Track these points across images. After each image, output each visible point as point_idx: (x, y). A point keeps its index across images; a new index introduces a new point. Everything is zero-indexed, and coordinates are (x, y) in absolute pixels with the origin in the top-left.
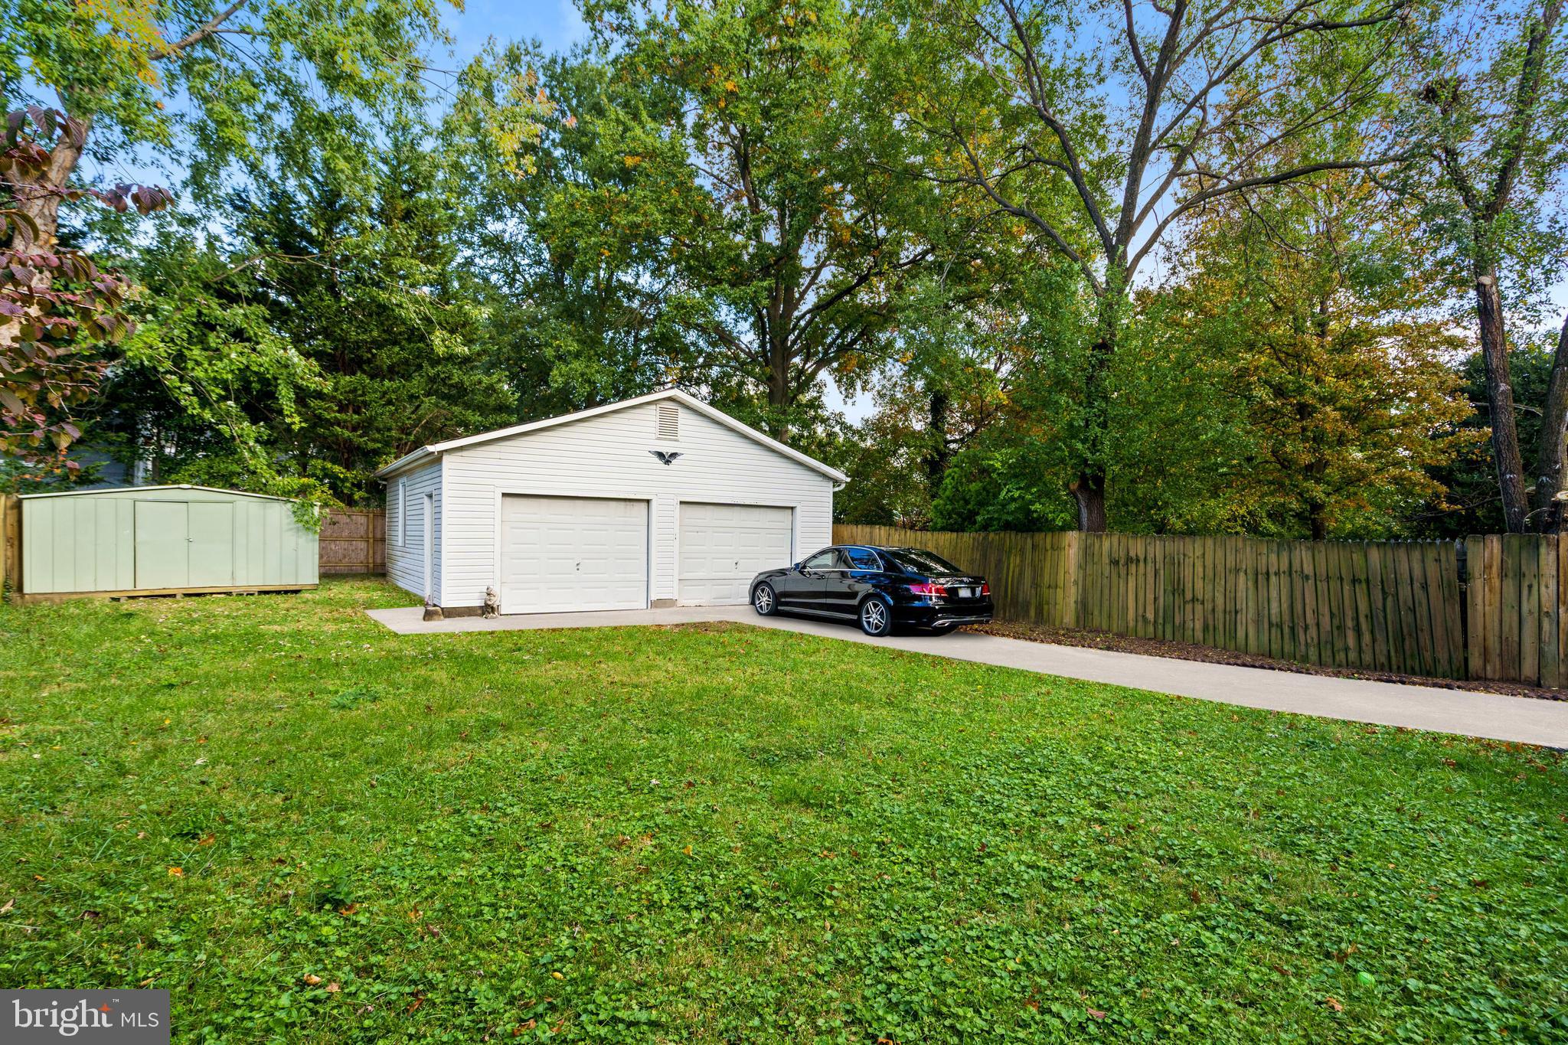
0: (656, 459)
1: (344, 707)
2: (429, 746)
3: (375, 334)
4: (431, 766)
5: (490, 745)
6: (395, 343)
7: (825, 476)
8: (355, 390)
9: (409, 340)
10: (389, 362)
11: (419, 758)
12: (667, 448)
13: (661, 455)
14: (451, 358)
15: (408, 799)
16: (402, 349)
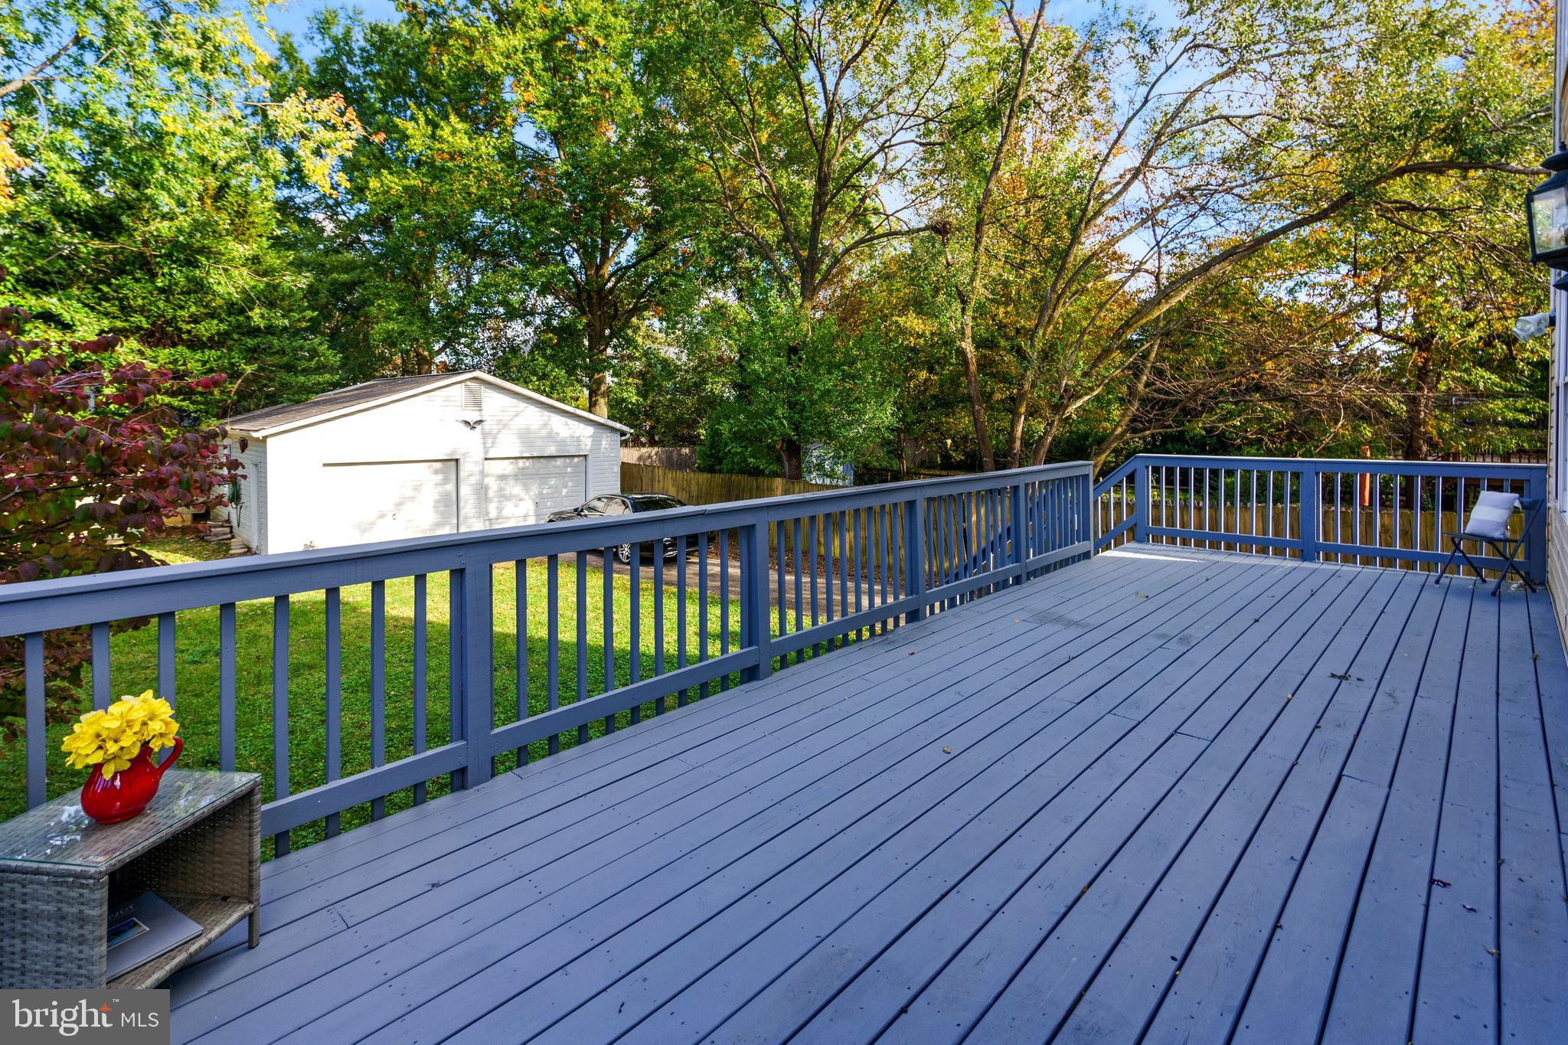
0: (463, 426)
1: (195, 662)
2: (259, 684)
3: (193, 309)
4: (260, 696)
5: (299, 680)
6: (212, 316)
7: (613, 430)
8: (175, 361)
9: (229, 314)
10: (207, 334)
11: (252, 693)
12: (473, 417)
13: (467, 423)
14: (270, 330)
15: (247, 716)
16: (221, 321)
